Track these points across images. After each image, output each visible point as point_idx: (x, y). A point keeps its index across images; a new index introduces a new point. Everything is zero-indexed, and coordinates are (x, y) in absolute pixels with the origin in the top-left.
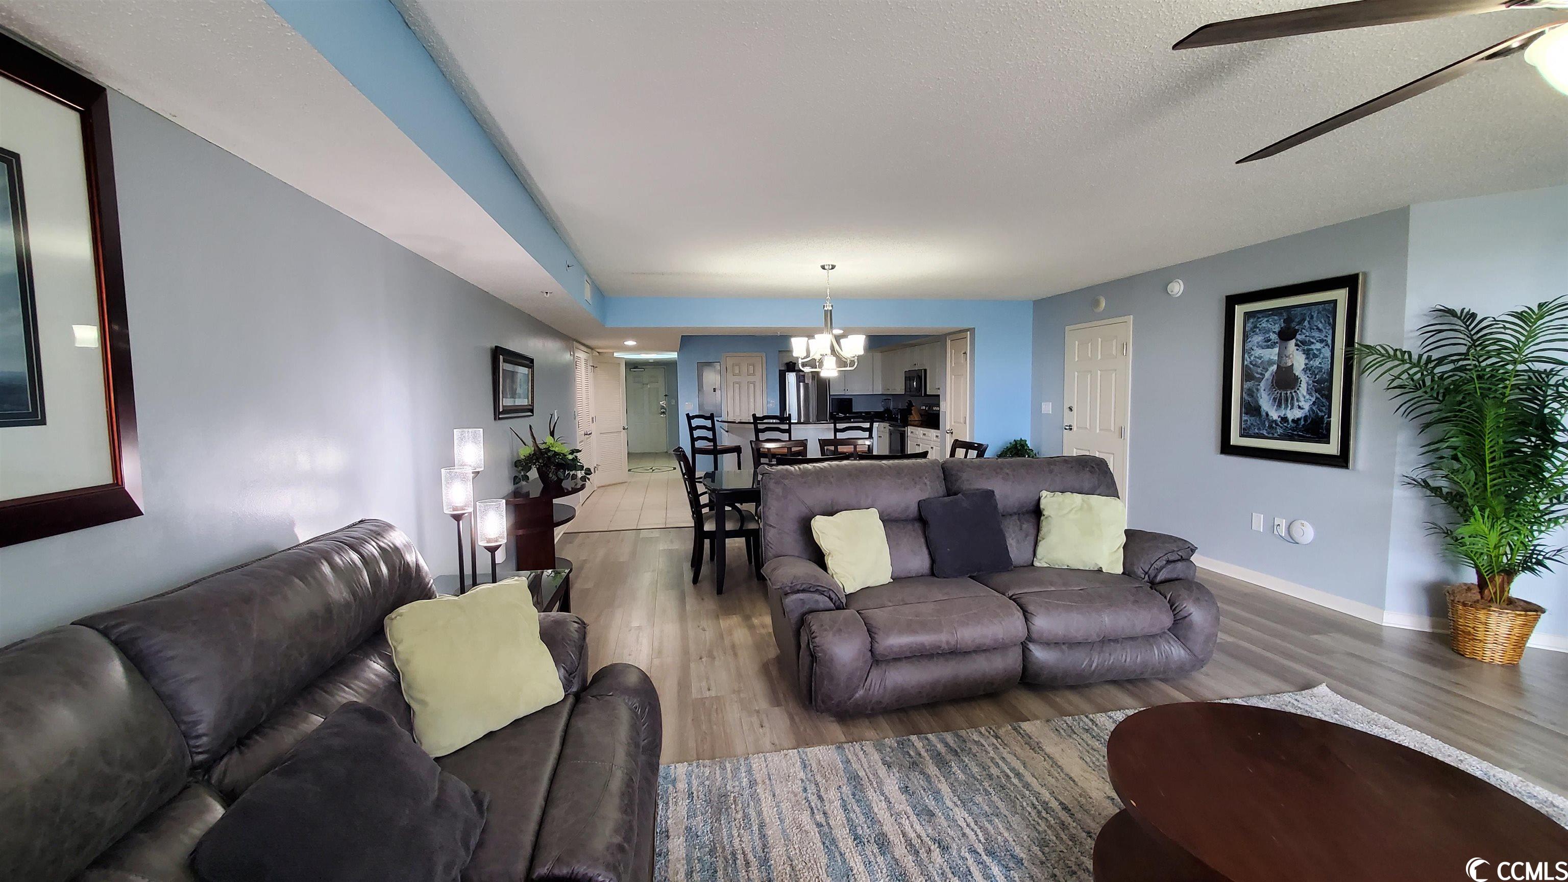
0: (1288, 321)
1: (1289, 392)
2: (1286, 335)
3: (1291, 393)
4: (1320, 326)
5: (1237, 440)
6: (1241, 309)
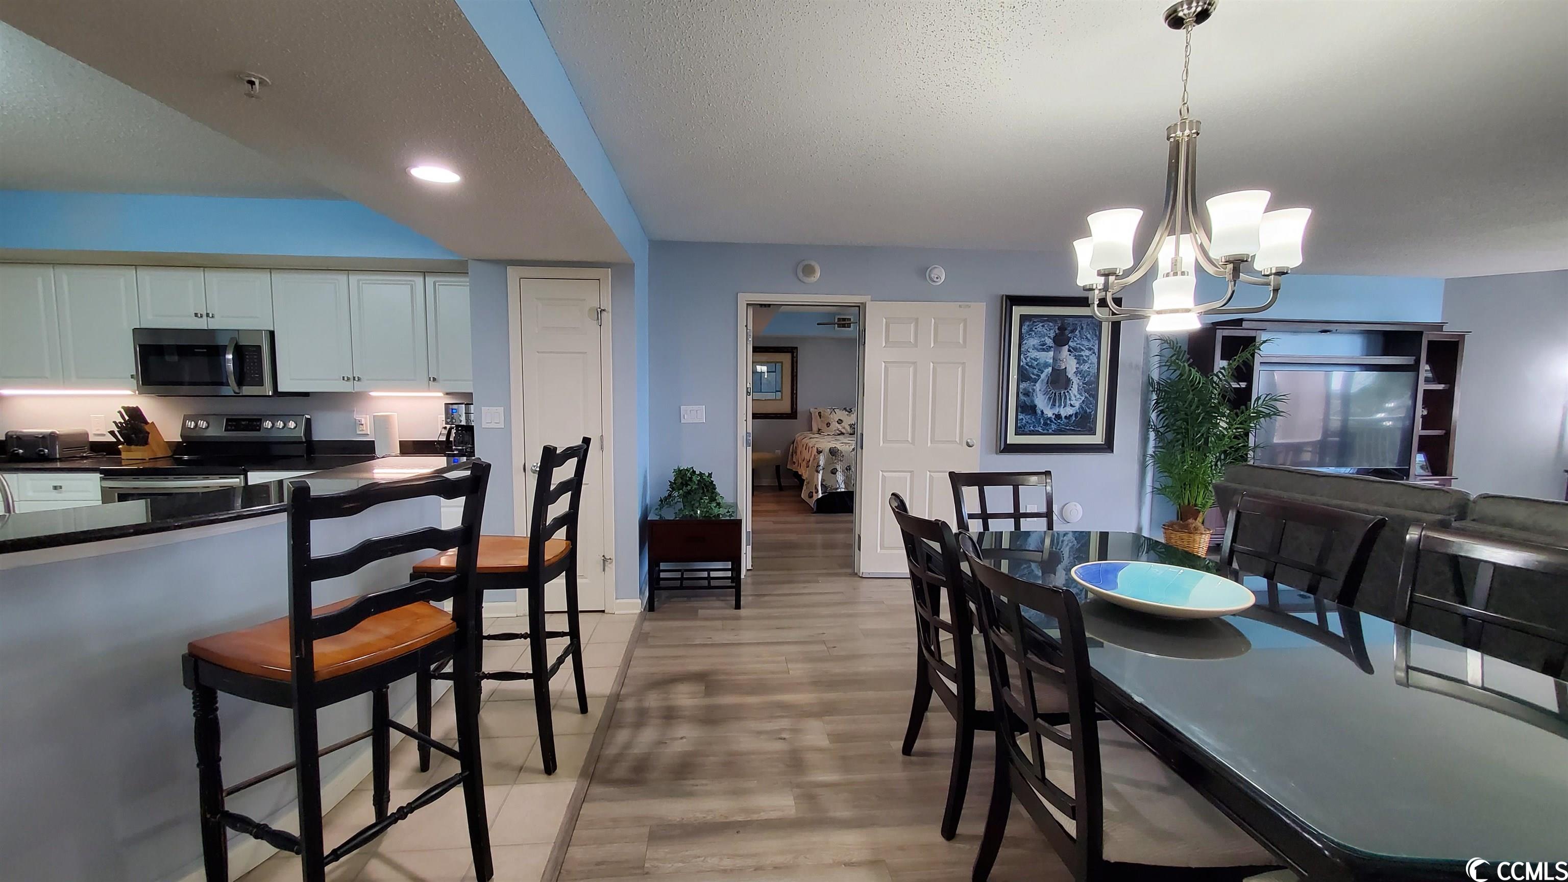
0: (1062, 329)
1: (1062, 392)
2: (1060, 340)
3: (1064, 393)
4: (1088, 336)
5: (1013, 439)
6: (1018, 311)
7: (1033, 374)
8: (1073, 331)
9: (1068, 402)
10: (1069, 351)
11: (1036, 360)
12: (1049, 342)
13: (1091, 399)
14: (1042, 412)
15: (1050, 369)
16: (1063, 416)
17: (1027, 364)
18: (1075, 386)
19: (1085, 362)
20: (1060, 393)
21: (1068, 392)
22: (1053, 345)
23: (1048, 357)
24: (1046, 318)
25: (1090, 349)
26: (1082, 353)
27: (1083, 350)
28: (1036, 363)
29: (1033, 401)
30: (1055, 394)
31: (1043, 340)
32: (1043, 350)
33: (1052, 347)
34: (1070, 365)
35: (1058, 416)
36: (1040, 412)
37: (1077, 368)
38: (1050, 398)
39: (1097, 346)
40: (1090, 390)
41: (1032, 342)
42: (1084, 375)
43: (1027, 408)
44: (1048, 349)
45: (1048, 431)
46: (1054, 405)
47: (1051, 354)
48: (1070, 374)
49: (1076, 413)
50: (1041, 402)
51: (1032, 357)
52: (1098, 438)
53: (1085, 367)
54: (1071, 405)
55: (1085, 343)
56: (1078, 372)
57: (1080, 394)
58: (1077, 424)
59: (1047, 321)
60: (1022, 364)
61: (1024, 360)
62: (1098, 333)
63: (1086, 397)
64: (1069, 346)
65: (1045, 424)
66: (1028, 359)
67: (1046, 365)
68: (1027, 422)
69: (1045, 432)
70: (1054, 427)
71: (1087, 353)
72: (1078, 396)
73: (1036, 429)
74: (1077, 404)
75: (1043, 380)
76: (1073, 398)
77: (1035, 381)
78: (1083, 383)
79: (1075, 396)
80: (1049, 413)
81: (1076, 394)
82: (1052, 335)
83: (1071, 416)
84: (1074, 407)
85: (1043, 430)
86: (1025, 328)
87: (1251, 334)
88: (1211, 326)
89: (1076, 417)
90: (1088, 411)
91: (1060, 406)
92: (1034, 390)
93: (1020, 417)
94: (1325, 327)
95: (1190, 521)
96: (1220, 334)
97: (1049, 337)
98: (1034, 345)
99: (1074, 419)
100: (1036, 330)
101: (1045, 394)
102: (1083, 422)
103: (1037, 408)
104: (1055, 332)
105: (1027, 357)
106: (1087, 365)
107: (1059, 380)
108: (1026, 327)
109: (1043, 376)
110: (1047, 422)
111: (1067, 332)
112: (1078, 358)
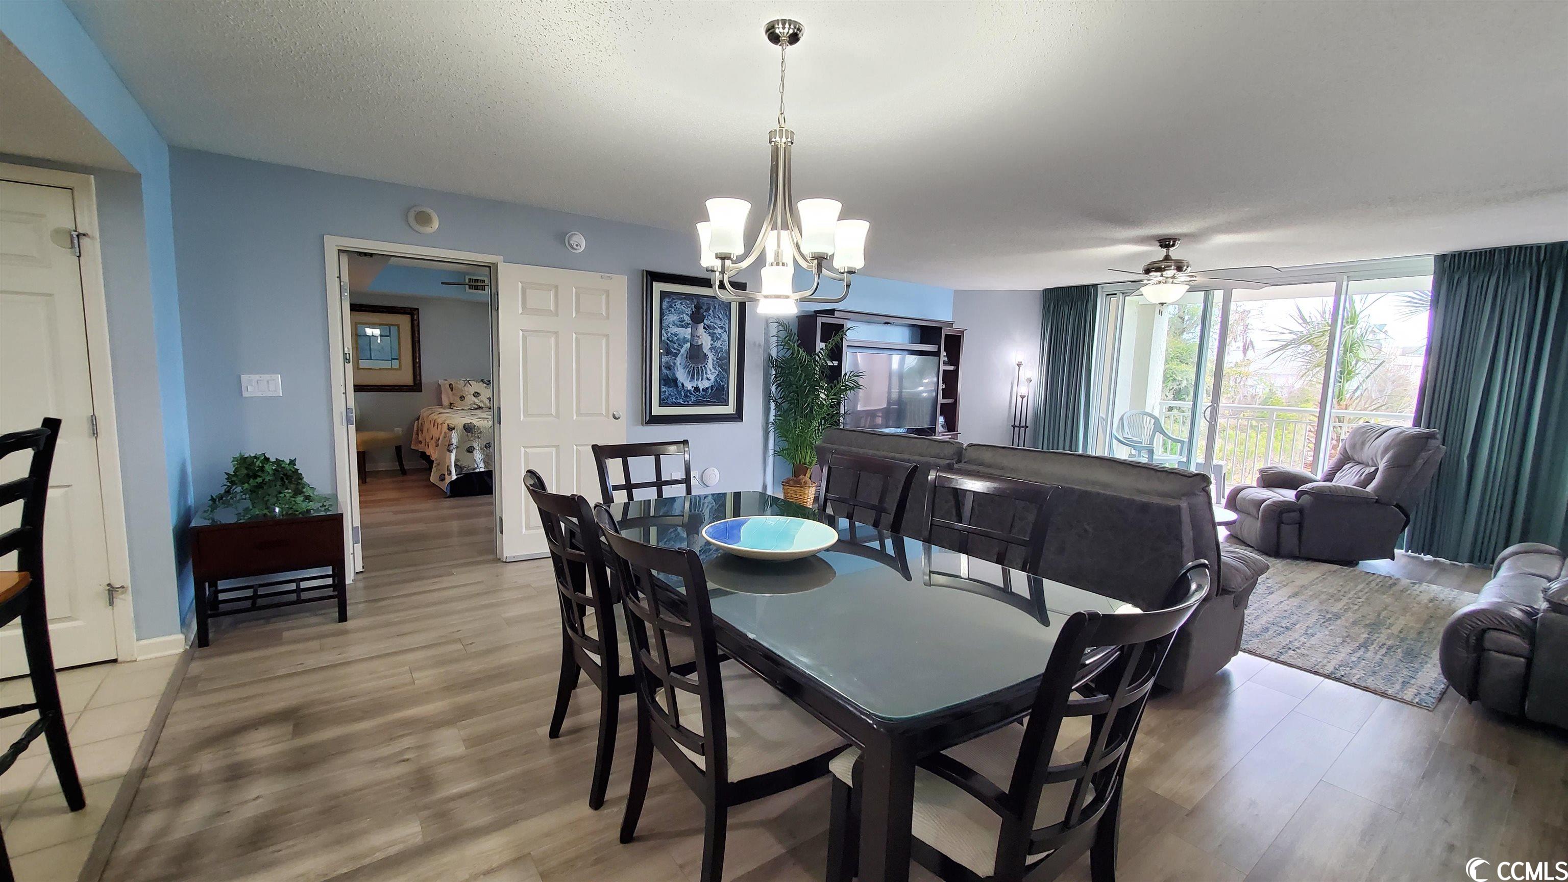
0: (698, 307)
1: (699, 366)
2: (697, 318)
3: (701, 367)
4: (720, 315)
5: (657, 410)
6: (658, 287)
7: (674, 349)
8: (708, 310)
9: (705, 376)
10: (704, 328)
11: (676, 335)
12: (687, 319)
13: (724, 373)
14: (683, 385)
15: (689, 344)
16: (701, 389)
17: (668, 339)
18: (710, 361)
19: (718, 339)
20: (698, 367)
21: (704, 366)
22: (691, 322)
23: (686, 333)
24: (683, 296)
25: (722, 328)
26: (715, 331)
27: (716, 328)
28: (676, 338)
29: (674, 374)
30: (694, 368)
31: (681, 316)
32: (682, 326)
33: (690, 324)
34: (705, 341)
35: (697, 389)
36: (680, 385)
37: (711, 345)
38: (689, 372)
39: (727, 325)
40: (723, 365)
41: (672, 318)
42: (717, 351)
43: (669, 381)
44: (686, 326)
45: (688, 402)
46: (692, 378)
47: (689, 330)
48: (706, 349)
49: (712, 386)
50: (682, 376)
51: (672, 332)
52: (730, 409)
53: (718, 344)
54: (708, 379)
55: (718, 322)
56: (712, 348)
57: (715, 368)
58: (713, 396)
59: (685, 298)
60: (663, 338)
61: (665, 335)
62: (728, 313)
63: (719, 371)
64: (704, 324)
65: (686, 396)
66: (669, 335)
67: (685, 341)
68: (670, 394)
69: (686, 403)
70: (693, 399)
71: (720, 331)
72: (713, 370)
73: (678, 401)
74: (712, 378)
75: (682, 355)
76: (709, 372)
77: (676, 355)
78: (717, 359)
79: (711, 371)
80: (689, 386)
81: (711, 368)
82: (689, 313)
83: (707, 388)
84: (710, 380)
85: (684, 402)
86: (665, 305)
87: (841, 322)
88: (813, 313)
89: (712, 390)
90: (722, 384)
91: (698, 379)
92: (674, 364)
93: (663, 390)
94: (887, 320)
95: (801, 477)
96: (820, 320)
97: (687, 314)
98: (674, 321)
99: (710, 391)
100: (675, 307)
101: (684, 368)
102: (717, 394)
103: (678, 381)
104: (692, 309)
105: (668, 332)
106: (720, 342)
107: (696, 355)
108: (666, 303)
109: (682, 351)
110: (687, 395)
111: (701, 310)
112: (712, 335)
